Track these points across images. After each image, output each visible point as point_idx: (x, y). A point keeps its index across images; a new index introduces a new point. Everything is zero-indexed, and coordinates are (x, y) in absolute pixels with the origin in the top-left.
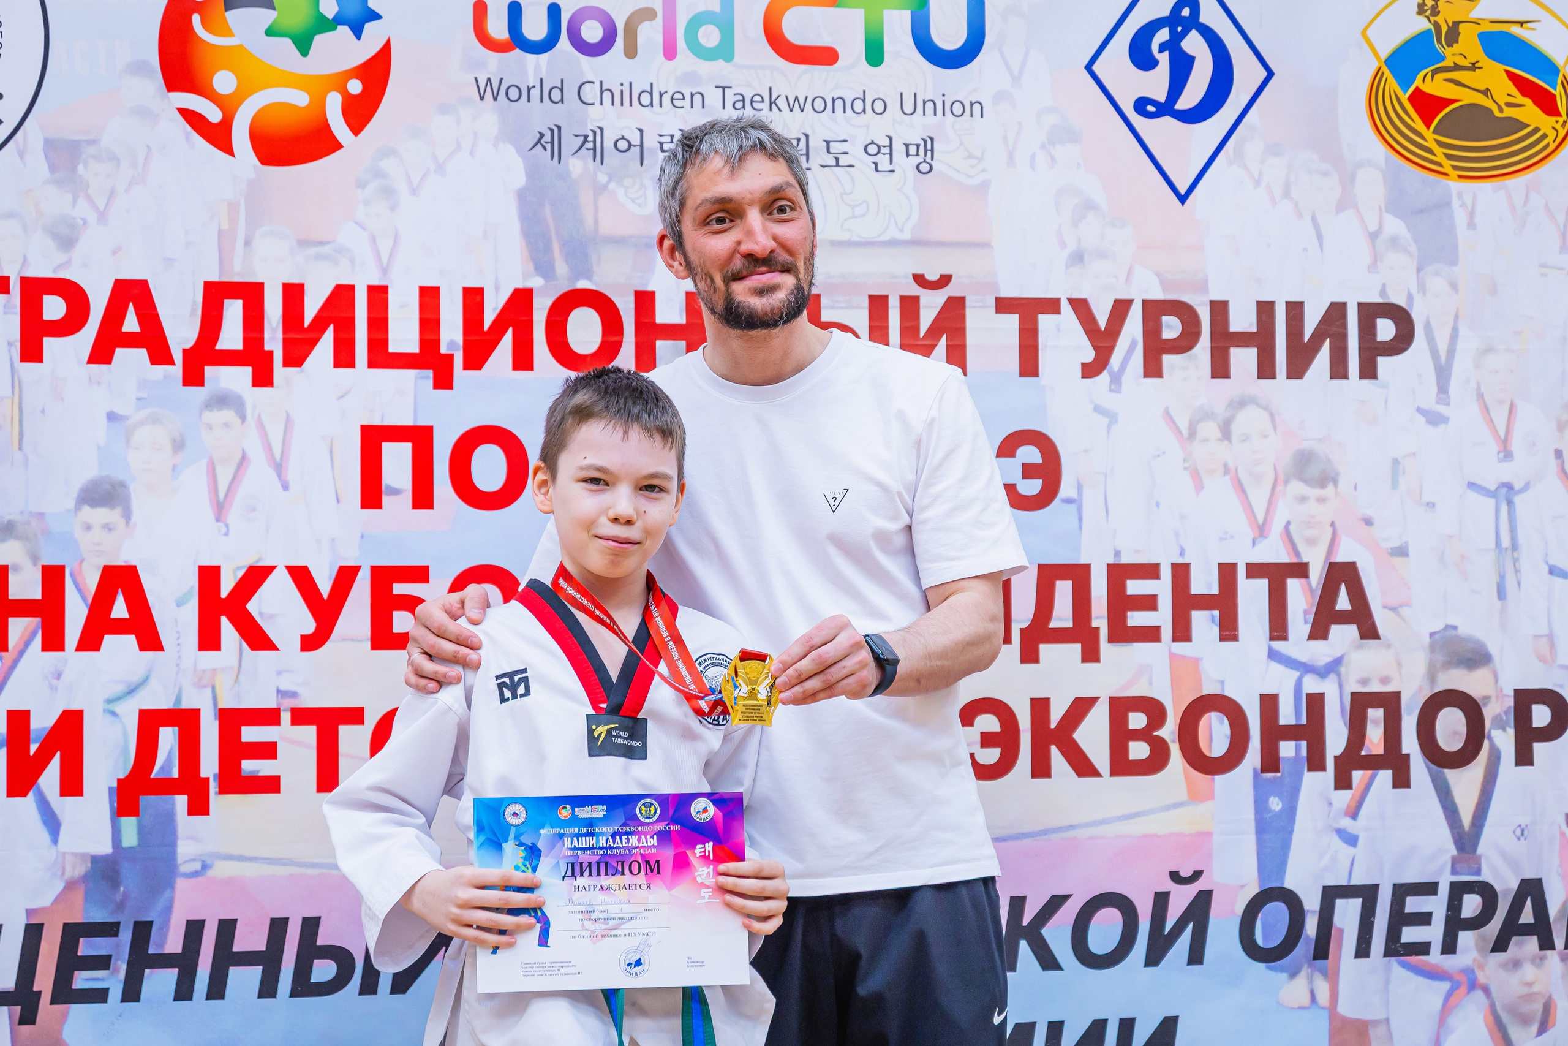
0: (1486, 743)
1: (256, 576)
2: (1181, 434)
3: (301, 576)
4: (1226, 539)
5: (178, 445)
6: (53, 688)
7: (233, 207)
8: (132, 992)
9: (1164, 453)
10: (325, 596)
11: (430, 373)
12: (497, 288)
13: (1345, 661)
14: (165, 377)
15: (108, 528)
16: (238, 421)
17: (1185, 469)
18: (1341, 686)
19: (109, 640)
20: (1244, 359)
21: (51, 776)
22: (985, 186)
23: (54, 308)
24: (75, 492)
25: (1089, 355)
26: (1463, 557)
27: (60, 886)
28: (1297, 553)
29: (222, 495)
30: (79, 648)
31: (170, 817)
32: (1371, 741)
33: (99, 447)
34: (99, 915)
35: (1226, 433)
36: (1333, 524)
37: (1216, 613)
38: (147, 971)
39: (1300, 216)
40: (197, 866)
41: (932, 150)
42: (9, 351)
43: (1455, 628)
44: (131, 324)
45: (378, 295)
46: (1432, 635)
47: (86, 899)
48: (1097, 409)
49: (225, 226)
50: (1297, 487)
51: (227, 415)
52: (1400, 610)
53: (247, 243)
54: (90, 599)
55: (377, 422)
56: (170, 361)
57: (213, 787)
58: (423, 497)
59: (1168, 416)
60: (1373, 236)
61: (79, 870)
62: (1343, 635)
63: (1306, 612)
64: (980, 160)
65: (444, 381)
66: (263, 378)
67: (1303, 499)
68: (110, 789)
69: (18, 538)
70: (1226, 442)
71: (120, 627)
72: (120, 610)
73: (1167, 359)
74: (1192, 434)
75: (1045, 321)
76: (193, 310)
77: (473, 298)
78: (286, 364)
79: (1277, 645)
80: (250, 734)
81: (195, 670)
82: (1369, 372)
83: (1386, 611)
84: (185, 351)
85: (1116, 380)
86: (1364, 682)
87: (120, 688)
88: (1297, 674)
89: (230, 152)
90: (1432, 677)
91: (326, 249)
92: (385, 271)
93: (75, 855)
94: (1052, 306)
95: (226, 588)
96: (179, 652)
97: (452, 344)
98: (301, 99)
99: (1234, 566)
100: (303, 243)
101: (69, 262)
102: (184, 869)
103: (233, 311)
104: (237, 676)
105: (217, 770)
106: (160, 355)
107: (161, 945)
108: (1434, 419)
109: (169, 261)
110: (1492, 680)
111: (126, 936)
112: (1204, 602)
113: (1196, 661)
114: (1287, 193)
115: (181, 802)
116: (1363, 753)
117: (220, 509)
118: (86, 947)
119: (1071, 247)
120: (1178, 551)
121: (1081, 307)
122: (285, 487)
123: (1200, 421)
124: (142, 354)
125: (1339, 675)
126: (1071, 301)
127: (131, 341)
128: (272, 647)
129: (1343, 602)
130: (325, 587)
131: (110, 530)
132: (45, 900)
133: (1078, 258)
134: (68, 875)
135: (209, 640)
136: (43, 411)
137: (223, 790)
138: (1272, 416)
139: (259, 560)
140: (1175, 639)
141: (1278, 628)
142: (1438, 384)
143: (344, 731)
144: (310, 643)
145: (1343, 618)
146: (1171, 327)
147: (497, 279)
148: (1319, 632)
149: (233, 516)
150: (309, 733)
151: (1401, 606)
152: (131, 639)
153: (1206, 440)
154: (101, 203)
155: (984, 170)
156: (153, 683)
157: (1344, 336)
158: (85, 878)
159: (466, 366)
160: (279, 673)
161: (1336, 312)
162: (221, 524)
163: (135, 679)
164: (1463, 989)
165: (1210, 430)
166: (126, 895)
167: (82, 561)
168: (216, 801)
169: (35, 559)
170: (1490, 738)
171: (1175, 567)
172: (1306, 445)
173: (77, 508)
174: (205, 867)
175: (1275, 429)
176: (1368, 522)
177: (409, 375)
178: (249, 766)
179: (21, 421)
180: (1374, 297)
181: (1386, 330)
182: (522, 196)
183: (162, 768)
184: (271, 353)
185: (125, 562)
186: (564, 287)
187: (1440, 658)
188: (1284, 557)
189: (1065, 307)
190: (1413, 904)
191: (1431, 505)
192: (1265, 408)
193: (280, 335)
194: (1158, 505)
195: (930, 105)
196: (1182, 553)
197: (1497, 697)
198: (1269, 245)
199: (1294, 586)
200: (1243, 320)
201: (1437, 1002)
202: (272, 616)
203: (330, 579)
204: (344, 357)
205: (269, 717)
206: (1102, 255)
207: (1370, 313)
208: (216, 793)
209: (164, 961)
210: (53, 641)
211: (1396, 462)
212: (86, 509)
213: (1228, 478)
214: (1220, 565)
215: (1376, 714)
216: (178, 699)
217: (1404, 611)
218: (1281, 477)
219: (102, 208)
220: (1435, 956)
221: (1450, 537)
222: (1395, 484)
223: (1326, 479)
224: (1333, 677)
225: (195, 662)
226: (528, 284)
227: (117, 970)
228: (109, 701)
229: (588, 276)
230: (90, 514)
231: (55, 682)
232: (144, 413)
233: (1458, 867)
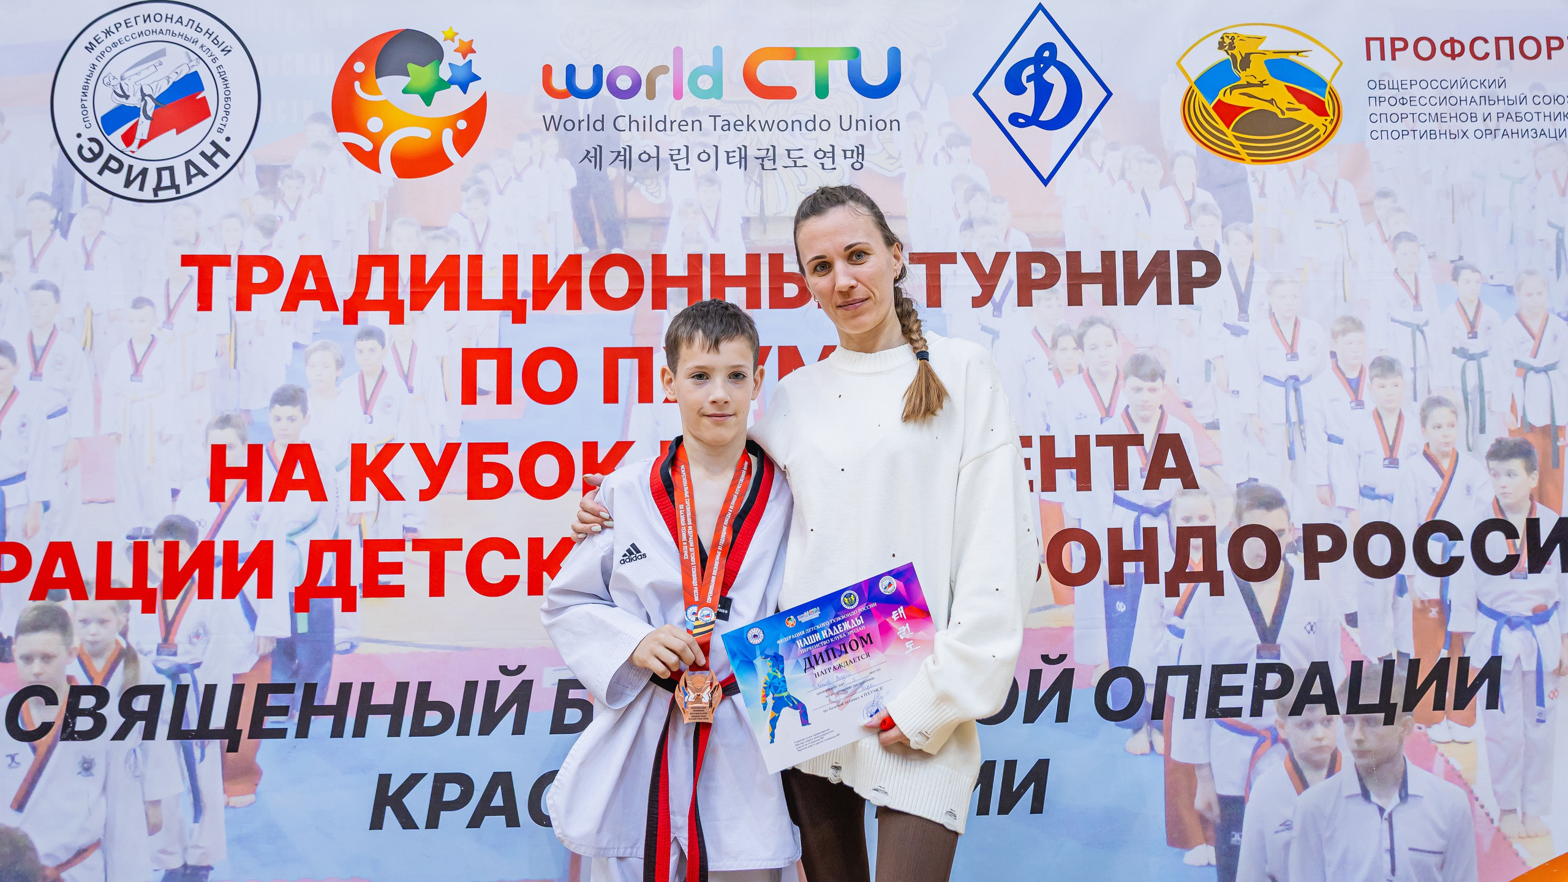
0: (1282, 562)
1: (390, 450)
2: (1046, 345)
3: (420, 450)
4: (1081, 418)
5: (340, 364)
6: (254, 526)
7: (379, 206)
8: (302, 732)
9: (1034, 358)
10: (437, 462)
11: (510, 313)
12: (557, 255)
13: (1172, 505)
14: (332, 319)
15: (291, 419)
16: (379, 347)
17: (1050, 369)
18: (1169, 522)
19: (291, 494)
20: (1092, 292)
21: (251, 585)
22: (901, 178)
23: (260, 275)
24: (270, 396)
25: (978, 291)
26: (1261, 429)
27: (256, 659)
28: (1135, 428)
29: (368, 397)
30: (272, 499)
31: (330, 613)
32: (1192, 561)
33: (286, 365)
34: (281, 679)
35: (1080, 344)
36: (1161, 407)
37: (1074, 471)
38: (313, 717)
39: (1133, 191)
40: (348, 646)
41: (863, 154)
42: (229, 304)
43: (1256, 480)
44: (310, 284)
45: (476, 261)
46: (1238, 485)
47: (273, 668)
48: (984, 329)
49: (373, 218)
50: (1134, 381)
51: (373, 343)
52: (1213, 467)
53: (388, 229)
54: (279, 467)
55: (474, 346)
56: (337, 309)
57: (359, 593)
58: (504, 396)
59: (1036, 332)
60: (1188, 204)
61: (269, 648)
62: (1171, 486)
63: (1142, 470)
64: (898, 159)
65: (519, 318)
66: (397, 318)
67: (1139, 390)
68: (290, 593)
69: (233, 426)
70: (1080, 350)
71: (298, 485)
72: (298, 474)
73: (1035, 293)
74: (1055, 345)
75: (945, 269)
76: (351, 274)
77: (540, 261)
78: (413, 308)
79: (1120, 493)
80: (384, 557)
81: (348, 513)
82: (1186, 299)
83: (1203, 468)
84: (345, 301)
85: (998, 308)
86: (1187, 519)
87: (298, 526)
88: (1136, 514)
89: (378, 170)
90: (1239, 516)
91: (440, 232)
92: (480, 245)
93: (266, 638)
94: (950, 258)
95: (370, 458)
96: (337, 502)
97: (525, 293)
98: (425, 134)
99: (1087, 438)
100: (425, 228)
101: (269, 246)
102: (338, 648)
103: (378, 274)
104: (377, 518)
105: (362, 582)
106: (329, 304)
107: (323, 700)
108: (1237, 332)
109: (336, 243)
110: (1286, 517)
111: (299, 693)
112: (1065, 463)
113: (1060, 505)
114: (1122, 175)
115: (337, 602)
116: (1187, 571)
117: (367, 406)
118: (272, 700)
119: (964, 217)
120: (1045, 427)
121: (972, 259)
122: (411, 391)
123: (1060, 335)
124: (316, 304)
125: (1168, 515)
126: (963, 254)
127: (310, 295)
128: (400, 498)
129: (1170, 462)
130: (436, 457)
131: (293, 420)
132: (246, 668)
133: (969, 225)
134: (261, 651)
135: (358, 494)
136: (250, 343)
137: (366, 595)
138: (1114, 331)
139: (393, 439)
140: (1043, 490)
141: (1121, 480)
142: (1239, 307)
143: (449, 555)
144: (426, 495)
145: (1171, 474)
146: (1038, 271)
147: (556, 248)
148: (1152, 483)
149: (376, 410)
150: (425, 556)
151: (1214, 465)
152: (305, 494)
153: (1065, 349)
154: (292, 206)
155: (900, 167)
156: (320, 523)
157: (1168, 275)
158: (273, 653)
159: (534, 308)
160: (405, 516)
161: (1161, 258)
162: (366, 416)
163: (308, 519)
164: (1268, 742)
165: (1068, 342)
166: (299, 666)
167: (274, 442)
168: (361, 601)
169: (243, 440)
170: (1285, 559)
171: (1043, 439)
172: (1140, 351)
173: (272, 406)
174: (353, 647)
175: (1117, 341)
176: (1188, 405)
177: (496, 314)
178: (383, 579)
179: (235, 350)
180: (1190, 247)
181: (1199, 269)
182: (574, 192)
183: (325, 580)
184: (403, 301)
185: (303, 442)
186: (602, 253)
187: (1245, 502)
188: (1125, 431)
189: (960, 258)
190: (1228, 680)
191: (1236, 393)
192: (1109, 326)
193: (408, 290)
194: (1029, 395)
195: (861, 124)
196: (1048, 429)
197: (1290, 530)
198: (1110, 212)
199: (1132, 451)
200: (1091, 264)
201: (1248, 752)
202: (400, 477)
203: (440, 452)
204: (452, 303)
205: (398, 545)
206: (986, 222)
207: (1186, 258)
208: (361, 597)
209: (325, 710)
210: (254, 495)
211: (1208, 362)
212: (277, 407)
213: (1082, 374)
214: (1076, 436)
215: (1196, 543)
216: (336, 534)
217: (1216, 468)
218: (1122, 374)
219: (292, 209)
220: (1246, 718)
221: (1251, 415)
222: (1208, 378)
223: (1156, 375)
224: (1163, 516)
225: (348, 509)
226: (578, 252)
227: (292, 717)
228: (291, 535)
229: (620, 246)
230: (279, 410)
231: (255, 522)
232: (319, 342)
233: (1262, 653)
